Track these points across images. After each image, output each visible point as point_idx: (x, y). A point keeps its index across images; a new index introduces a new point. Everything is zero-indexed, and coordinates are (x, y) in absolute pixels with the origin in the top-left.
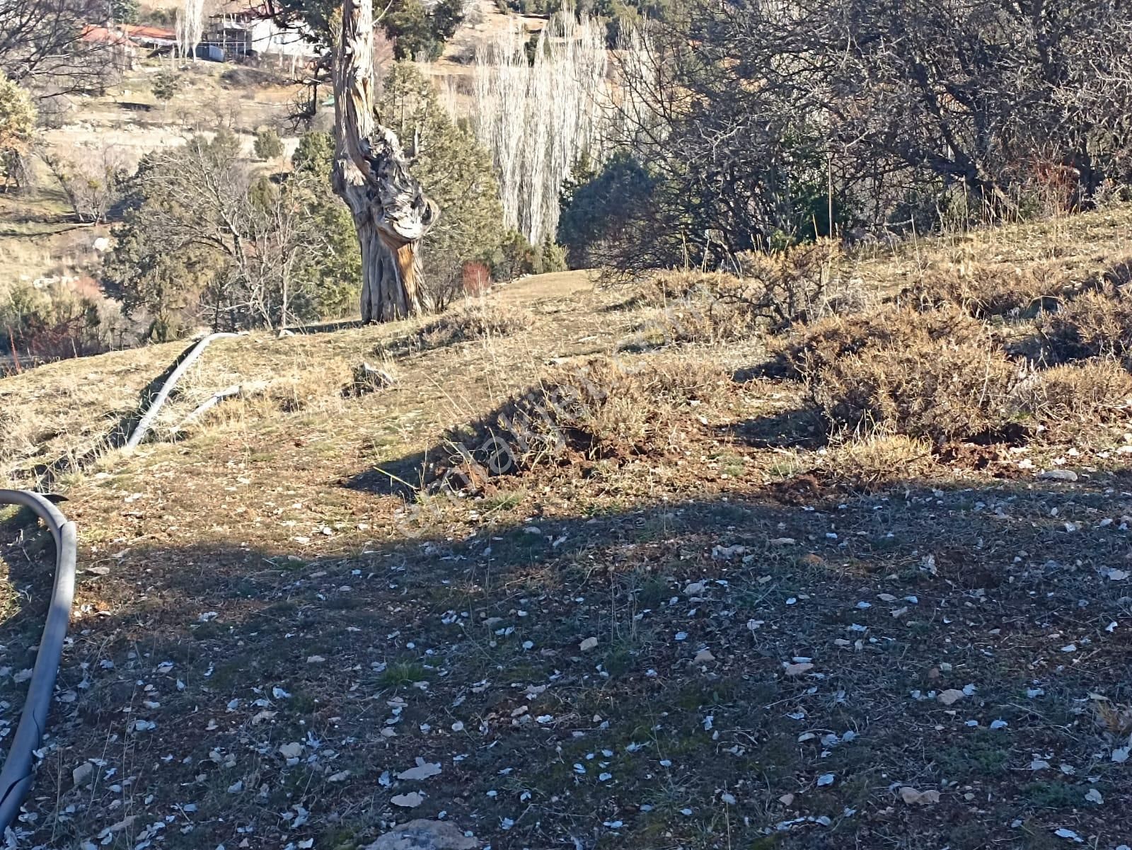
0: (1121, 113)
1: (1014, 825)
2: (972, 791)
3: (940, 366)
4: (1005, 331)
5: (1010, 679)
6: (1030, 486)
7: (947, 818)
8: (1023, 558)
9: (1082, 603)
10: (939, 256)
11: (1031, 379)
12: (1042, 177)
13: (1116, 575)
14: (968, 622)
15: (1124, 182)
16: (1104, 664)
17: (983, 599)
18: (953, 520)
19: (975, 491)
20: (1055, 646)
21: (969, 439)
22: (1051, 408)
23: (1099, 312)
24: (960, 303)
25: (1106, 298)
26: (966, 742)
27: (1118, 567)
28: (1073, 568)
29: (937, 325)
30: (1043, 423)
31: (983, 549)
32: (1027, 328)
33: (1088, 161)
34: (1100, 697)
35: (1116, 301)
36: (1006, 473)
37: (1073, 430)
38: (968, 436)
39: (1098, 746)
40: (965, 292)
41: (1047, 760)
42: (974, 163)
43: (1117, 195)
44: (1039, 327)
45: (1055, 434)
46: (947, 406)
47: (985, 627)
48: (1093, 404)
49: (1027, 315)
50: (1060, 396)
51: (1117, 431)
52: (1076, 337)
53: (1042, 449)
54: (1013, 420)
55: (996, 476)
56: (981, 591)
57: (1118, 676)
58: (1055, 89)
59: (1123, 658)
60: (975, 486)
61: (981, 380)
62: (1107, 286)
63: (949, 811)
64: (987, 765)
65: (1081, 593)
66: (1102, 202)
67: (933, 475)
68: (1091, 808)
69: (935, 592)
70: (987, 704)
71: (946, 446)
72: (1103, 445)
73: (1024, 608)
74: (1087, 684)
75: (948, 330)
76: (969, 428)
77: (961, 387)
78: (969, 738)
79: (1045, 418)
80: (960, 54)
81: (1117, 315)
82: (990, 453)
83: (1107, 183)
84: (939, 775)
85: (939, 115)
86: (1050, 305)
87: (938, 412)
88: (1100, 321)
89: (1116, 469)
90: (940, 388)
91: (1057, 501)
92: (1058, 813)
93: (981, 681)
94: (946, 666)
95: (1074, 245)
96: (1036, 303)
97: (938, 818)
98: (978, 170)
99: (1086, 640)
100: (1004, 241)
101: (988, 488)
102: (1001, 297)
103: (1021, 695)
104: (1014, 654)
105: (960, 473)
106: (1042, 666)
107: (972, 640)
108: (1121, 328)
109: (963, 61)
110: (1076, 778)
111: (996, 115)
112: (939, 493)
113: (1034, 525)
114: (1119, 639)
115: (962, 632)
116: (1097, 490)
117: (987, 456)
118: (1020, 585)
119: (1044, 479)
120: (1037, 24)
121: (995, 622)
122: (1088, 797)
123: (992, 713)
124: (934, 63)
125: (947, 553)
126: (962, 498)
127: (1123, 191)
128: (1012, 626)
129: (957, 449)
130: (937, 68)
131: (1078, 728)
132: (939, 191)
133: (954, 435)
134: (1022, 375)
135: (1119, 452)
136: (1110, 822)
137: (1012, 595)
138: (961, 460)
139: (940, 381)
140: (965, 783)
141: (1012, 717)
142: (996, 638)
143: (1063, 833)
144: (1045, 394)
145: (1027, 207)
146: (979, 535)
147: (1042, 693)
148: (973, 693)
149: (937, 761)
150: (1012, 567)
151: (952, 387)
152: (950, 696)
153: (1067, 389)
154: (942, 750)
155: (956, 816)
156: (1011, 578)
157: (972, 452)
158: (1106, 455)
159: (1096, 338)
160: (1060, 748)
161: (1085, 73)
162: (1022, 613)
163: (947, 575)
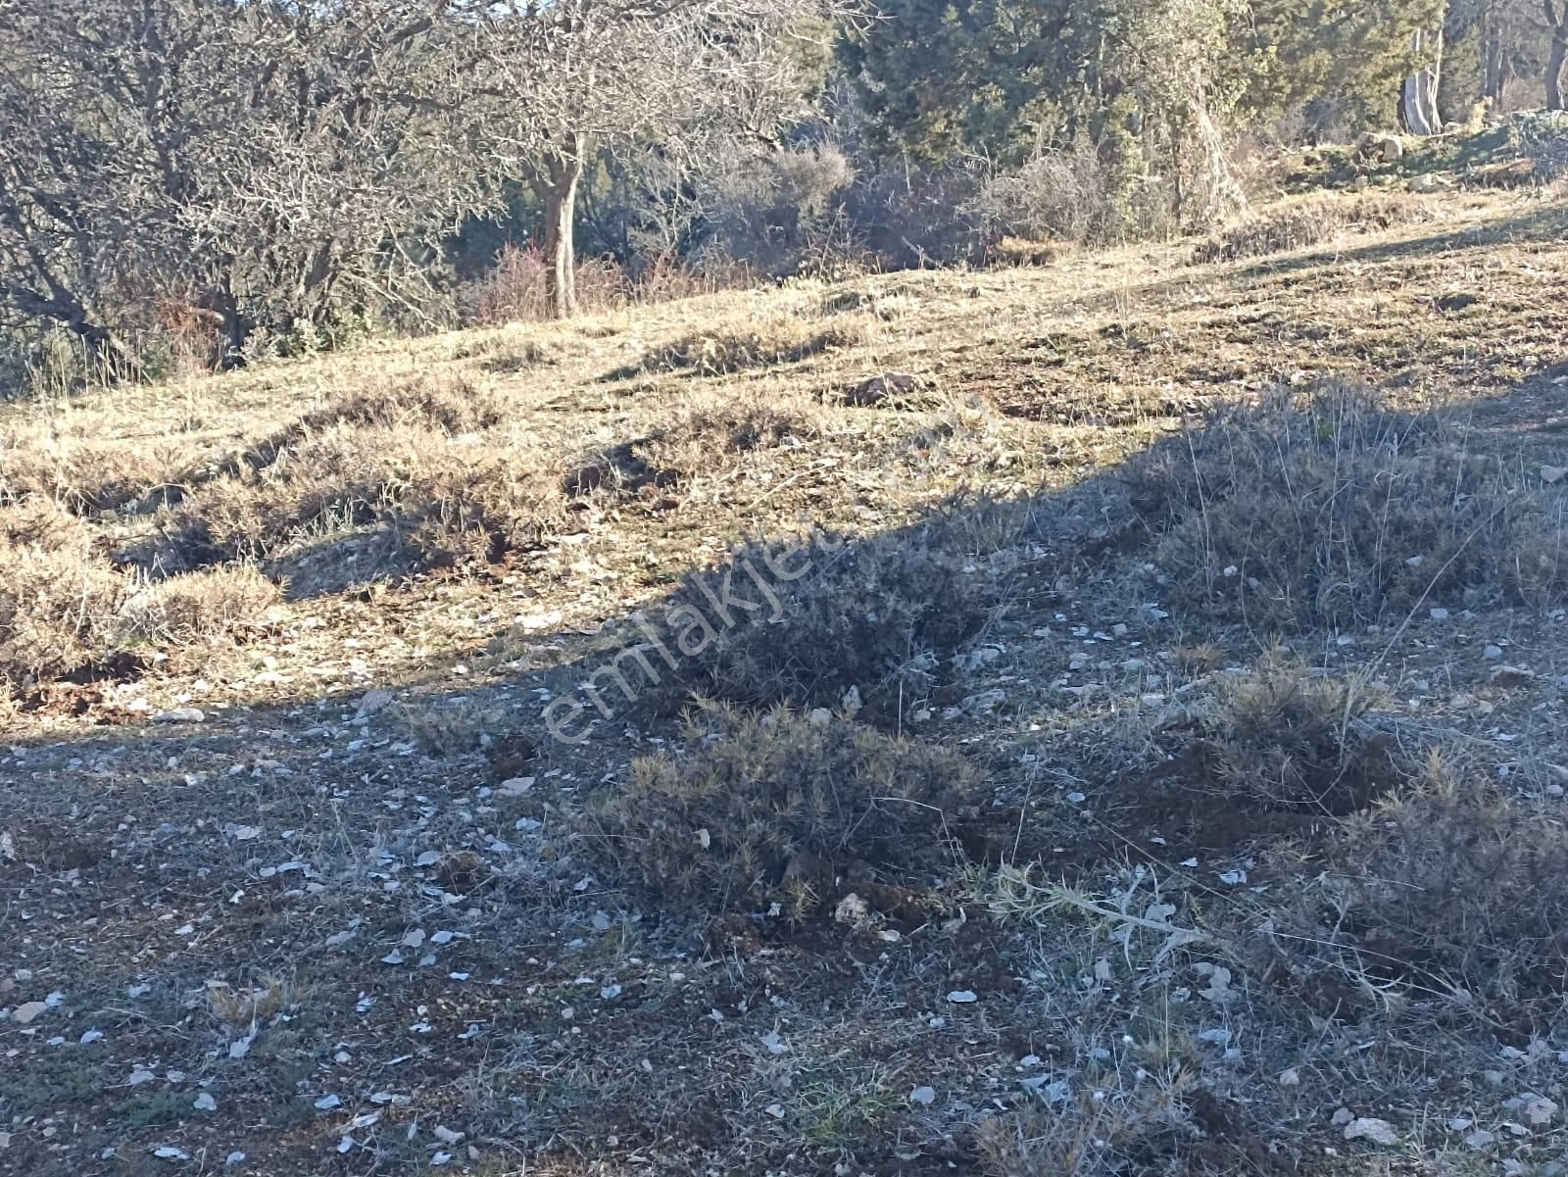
0: (271, 242)
1: (104, 1156)
2: (53, 1125)
3: (21, 581)
4: (118, 530)
5: (108, 978)
6: (143, 733)
7: (19, 1164)
8: (131, 825)
9: (202, 873)
10: (32, 431)
11: (146, 595)
12: (173, 323)
13: (245, 833)
14: (55, 914)
15: (281, 332)
16: (226, 944)
17: (76, 883)
18: (40, 785)
19: (69, 745)
20: (167, 930)
21: (64, 678)
22: (172, 630)
23: (235, 504)
24: (52, 494)
25: (244, 483)
26: (48, 1065)
27: (246, 822)
28: (193, 830)
29: (20, 527)
30: (162, 650)
31: (78, 818)
32: (145, 526)
33: (233, 302)
34: (219, 984)
35: (254, 489)
36: (113, 718)
37: (200, 657)
38: (63, 674)
39: (214, 1042)
40: (61, 480)
41: (151, 1071)
42: (80, 302)
43: (272, 348)
44: (160, 525)
45: (178, 663)
46: (32, 634)
47: (77, 918)
48: (227, 622)
49: (145, 509)
50: (184, 615)
51: (255, 655)
52: (206, 537)
53: (160, 683)
54: (123, 647)
55: (100, 723)
56: (74, 873)
57: (242, 955)
58: (181, 207)
59: (249, 933)
60: (70, 738)
61: (77, 597)
62: (246, 469)
63: (22, 1154)
64: (74, 1089)
65: (201, 859)
66: (254, 358)
67: (13, 728)
68: (204, 1118)
69: (11, 882)
70: (77, 1015)
71: (33, 688)
72: (237, 674)
73: (130, 886)
74: (204, 970)
75: (36, 532)
76: (63, 663)
77: (50, 608)
78: (51, 1059)
79: (165, 644)
80: (50, 152)
81: (258, 505)
82: (92, 693)
83: (260, 333)
84: (10, 1112)
85: (25, 234)
86: (176, 497)
87: (19, 644)
88: (236, 514)
89: (252, 702)
90: (21, 612)
91: (177, 749)
92: (161, 1130)
93: (71, 986)
94: (24, 974)
95: (215, 415)
96: (158, 493)
97: (7, 1166)
98: (85, 311)
99: (206, 917)
100: (126, 409)
101: (87, 739)
102: (112, 486)
103: (119, 995)
104: (114, 947)
105: (52, 722)
106: (150, 956)
107: (60, 936)
108: (264, 523)
109: (56, 162)
110: (184, 1084)
111: (106, 237)
112: (19, 751)
113: (145, 781)
114: (246, 911)
115: (46, 928)
116: (228, 731)
117: (88, 698)
118: (124, 858)
119: (161, 721)
120: (152, 119)
121: (91, 910)
122: (197, 1105)
123: (83, 1023)
124: (14, 161)
125: (29, 828)
126: (51, 755)
127: (280, 344)
128: (113, 912)
129: (47, 692)
130: (18, 170)
131: (191, 1026)
132: (31, 340)
133: (43, 674)
134: (133, 589)
135: (257, 680)
136: (223, 1129)
137: (115, 872)
138: (52, 706)
139: (20, 601)
140: (44, 1117)
141: (110, 1026)
142: (92, 930)
143: (165, 1152)
144: (164, 612)
145: (156, 364)
146: (73, 801)
147: (148, 989)
148: (59, 1003)
149: (7, 1095)
150: (114, 837)
151: (37, 609)
152: (27, 1012)
153: (194, 606)
154: (15, 1080)
155: (31, 1159)
156: (114, 852)
157: (68, 695)
158: (240, 686)
159: (232, 536)
160: (167, 1052)
161: (219, 188)
162: (126, 894)
163: (28, 857)
